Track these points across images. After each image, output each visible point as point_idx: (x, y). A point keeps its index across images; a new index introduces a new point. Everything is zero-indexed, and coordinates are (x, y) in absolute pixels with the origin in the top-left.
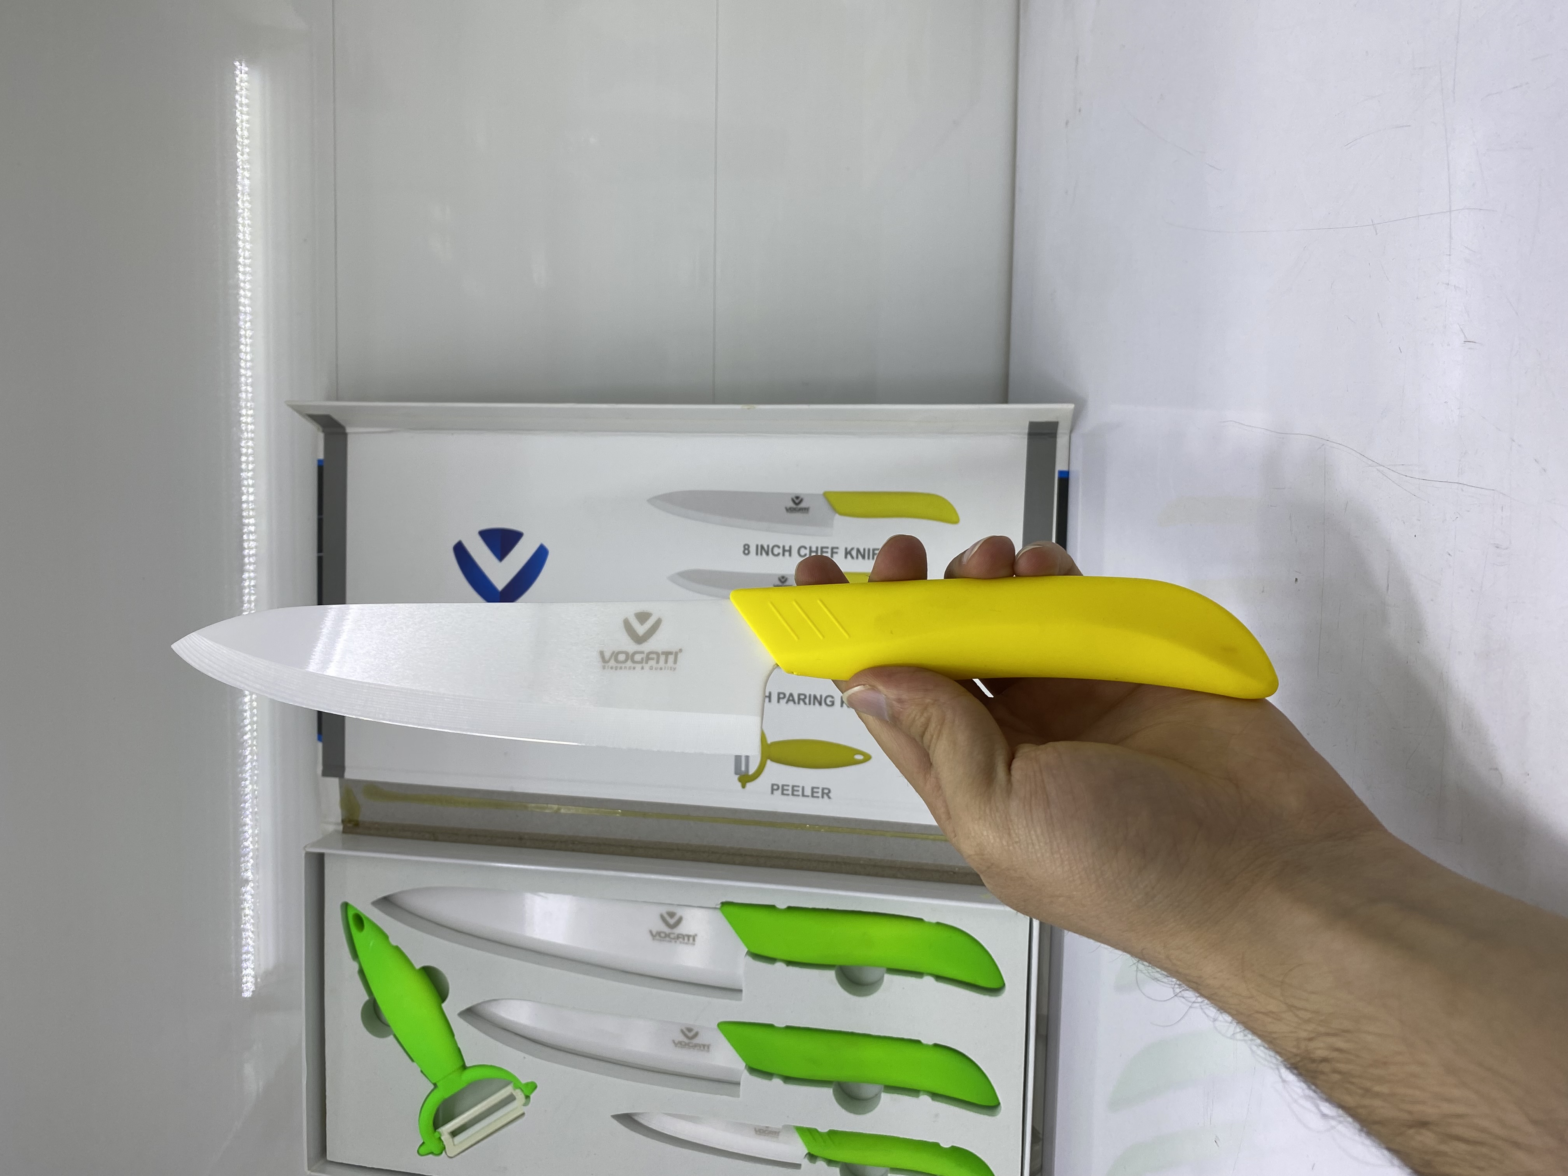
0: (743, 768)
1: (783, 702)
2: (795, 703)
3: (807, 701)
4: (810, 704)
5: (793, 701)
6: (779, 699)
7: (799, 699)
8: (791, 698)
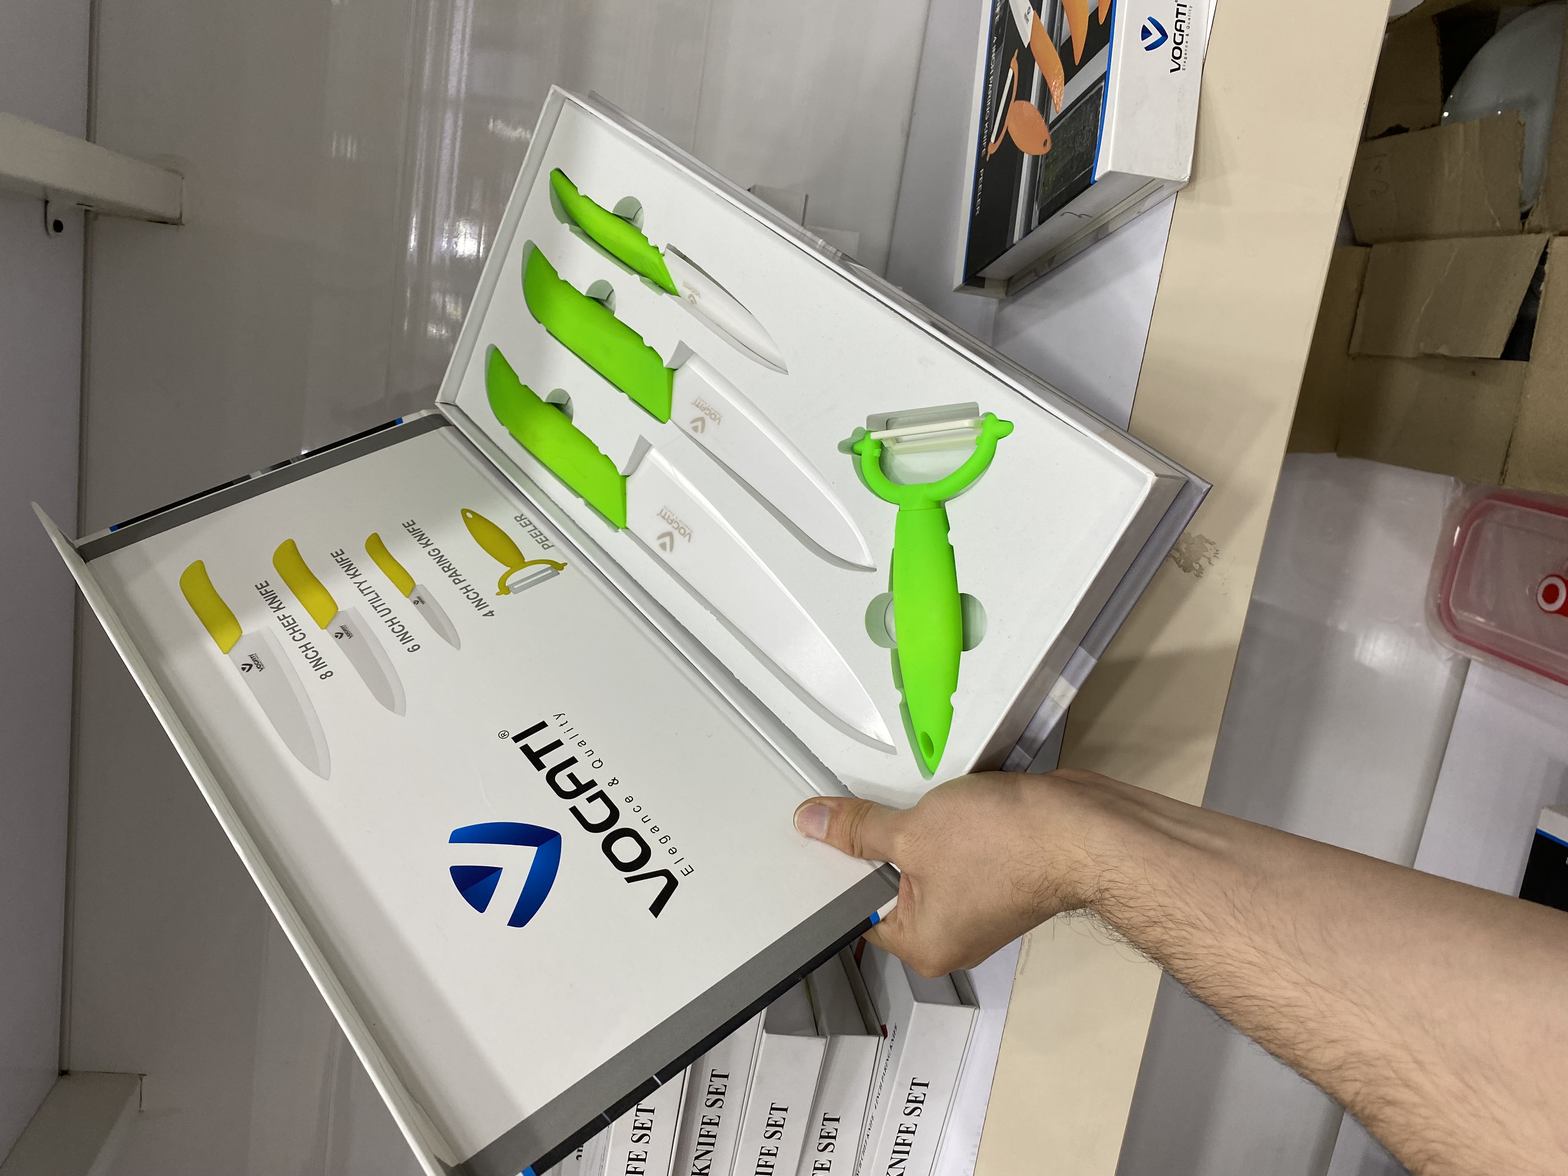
0: (550, 571)
1: (461, 578)
2: (456, 570)
3: (447, 565)
4: (449, 562)
5: (455, 572)
6: (461, 582)
7: (449, 570)
8: (454, 575)
